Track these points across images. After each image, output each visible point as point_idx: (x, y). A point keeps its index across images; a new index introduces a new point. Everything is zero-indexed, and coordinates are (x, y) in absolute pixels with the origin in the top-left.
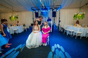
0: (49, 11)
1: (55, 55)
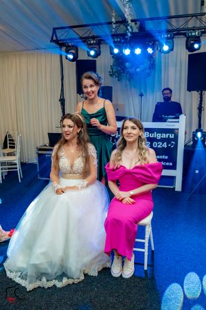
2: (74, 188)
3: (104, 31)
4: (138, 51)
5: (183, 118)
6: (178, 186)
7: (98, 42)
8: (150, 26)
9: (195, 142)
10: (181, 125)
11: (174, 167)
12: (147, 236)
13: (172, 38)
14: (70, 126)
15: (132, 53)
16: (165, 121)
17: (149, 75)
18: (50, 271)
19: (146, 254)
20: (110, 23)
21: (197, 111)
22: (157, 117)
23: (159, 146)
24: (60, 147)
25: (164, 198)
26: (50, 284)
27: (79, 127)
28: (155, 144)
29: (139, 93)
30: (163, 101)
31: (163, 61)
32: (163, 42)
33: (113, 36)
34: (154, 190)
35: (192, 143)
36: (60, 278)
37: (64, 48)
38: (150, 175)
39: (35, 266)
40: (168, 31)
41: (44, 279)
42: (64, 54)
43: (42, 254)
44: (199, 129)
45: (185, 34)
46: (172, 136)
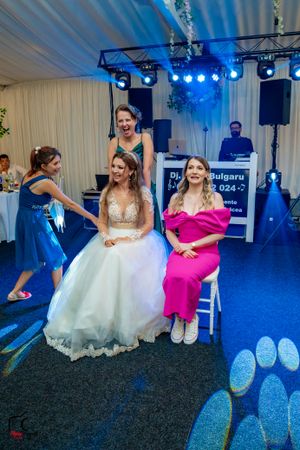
0: (234, 74)
1: (249, 418)
2: (126, 239)
3: (162, 55)
4: (201, 78)
5: (254, 156)
6: (249, 237)
7: (155, 67)
8: (215, 49)
9: (269, 185)
10: (252, 164)
11: (244, 214)
12: (213, 295)
13: (241, 63)
14: (120, 168)
15: (195, 80)
16: (233, 160)
17: (214, 106)
18: (98, 337)
19: (212, 316)
20: (168, 45)
21: (271, 148)
22: (224, 156)
23: (227, 190)
24: (109, 191)
25: (232, 250)
26: (99, 353)
27: (131, 169)
28: (222, 188)
29: (202, 128)
30: (231, 136)
31: (230, 90)
32: (231, 67)
33: (173, 60)
34: (220, 241)
35: (265, 185)
36: (110, 345)
37: (114, 75)
38: (215, 222)
39: (81, 332)
40: (237, 55)
41: (91, 347)
42: (114, 81)
43: (89, 317)
44: (274, 169)
45: (255, 58)
46: (242, 178)
